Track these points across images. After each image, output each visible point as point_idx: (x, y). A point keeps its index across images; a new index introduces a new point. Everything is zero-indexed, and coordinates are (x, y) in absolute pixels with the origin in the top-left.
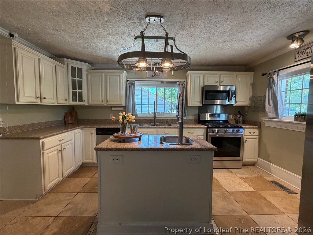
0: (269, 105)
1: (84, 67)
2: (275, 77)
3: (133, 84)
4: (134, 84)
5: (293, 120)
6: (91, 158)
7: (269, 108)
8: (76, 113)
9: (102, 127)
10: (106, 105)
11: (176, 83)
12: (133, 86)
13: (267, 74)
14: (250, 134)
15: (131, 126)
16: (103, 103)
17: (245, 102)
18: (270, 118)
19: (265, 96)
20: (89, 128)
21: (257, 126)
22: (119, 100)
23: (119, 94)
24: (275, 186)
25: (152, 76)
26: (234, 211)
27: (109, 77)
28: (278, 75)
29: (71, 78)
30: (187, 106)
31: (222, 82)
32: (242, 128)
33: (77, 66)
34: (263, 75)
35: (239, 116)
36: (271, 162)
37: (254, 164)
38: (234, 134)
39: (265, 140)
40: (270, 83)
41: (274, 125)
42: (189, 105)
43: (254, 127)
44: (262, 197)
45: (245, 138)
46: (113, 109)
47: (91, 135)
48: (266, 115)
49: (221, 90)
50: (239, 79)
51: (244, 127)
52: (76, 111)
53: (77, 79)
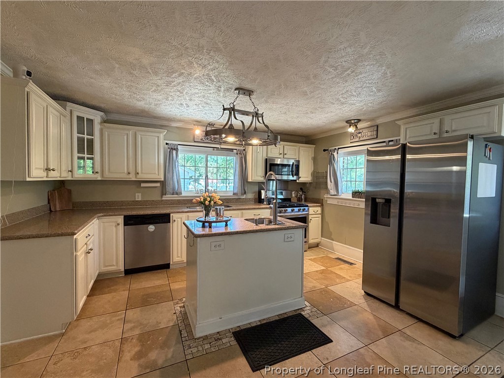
0: (331, 182)
1: (97, 117)
2: (335, 154)
3: (174, 149)
4: (177, 150)
5: (351, 197)
6: (114, 264)
7: (331, 185)
8: (70, 192)
9: (134, 213)
10: (134, 179)
11: (233, 151)
12: (174, 152)
13: (328, 150)
14: (314, 213)
15: (217, 209)
16: (131, 176)
17: (307, 177)
18: (332, 195)
19: (327, 172)
20: (112, 215)
21: (319, 203)
22: (157, 173)
23: (156, 163)
24: (340, 262)
25: (202, 139)
26: (315, 287)
27: (141, 138)
28: (338, 153)
29: (76, 135)
30: (247, 182)
31: (286, 154)
32: (307, 206)
33: (86, 116)
34: (325, 150)
35: (301, 193)
36: (333, 240)
37: (317, 245)
38: (300, 213)
39: (327, 218)
40: (331, 160)
41: (335, 202)
42: (250, 180)
43: (317, 205)
44: (332, 272)
45: (310, 217)
46: (143, 185)
47: (116, 226)
48: (328, 192)
49: (278, 163)
50: (302, 152)
51: (309, 205)
52: (69, 188)
53: (86, 137)
